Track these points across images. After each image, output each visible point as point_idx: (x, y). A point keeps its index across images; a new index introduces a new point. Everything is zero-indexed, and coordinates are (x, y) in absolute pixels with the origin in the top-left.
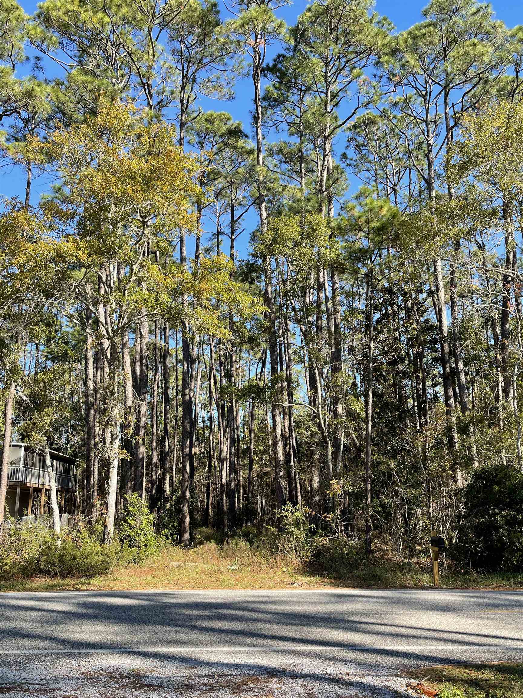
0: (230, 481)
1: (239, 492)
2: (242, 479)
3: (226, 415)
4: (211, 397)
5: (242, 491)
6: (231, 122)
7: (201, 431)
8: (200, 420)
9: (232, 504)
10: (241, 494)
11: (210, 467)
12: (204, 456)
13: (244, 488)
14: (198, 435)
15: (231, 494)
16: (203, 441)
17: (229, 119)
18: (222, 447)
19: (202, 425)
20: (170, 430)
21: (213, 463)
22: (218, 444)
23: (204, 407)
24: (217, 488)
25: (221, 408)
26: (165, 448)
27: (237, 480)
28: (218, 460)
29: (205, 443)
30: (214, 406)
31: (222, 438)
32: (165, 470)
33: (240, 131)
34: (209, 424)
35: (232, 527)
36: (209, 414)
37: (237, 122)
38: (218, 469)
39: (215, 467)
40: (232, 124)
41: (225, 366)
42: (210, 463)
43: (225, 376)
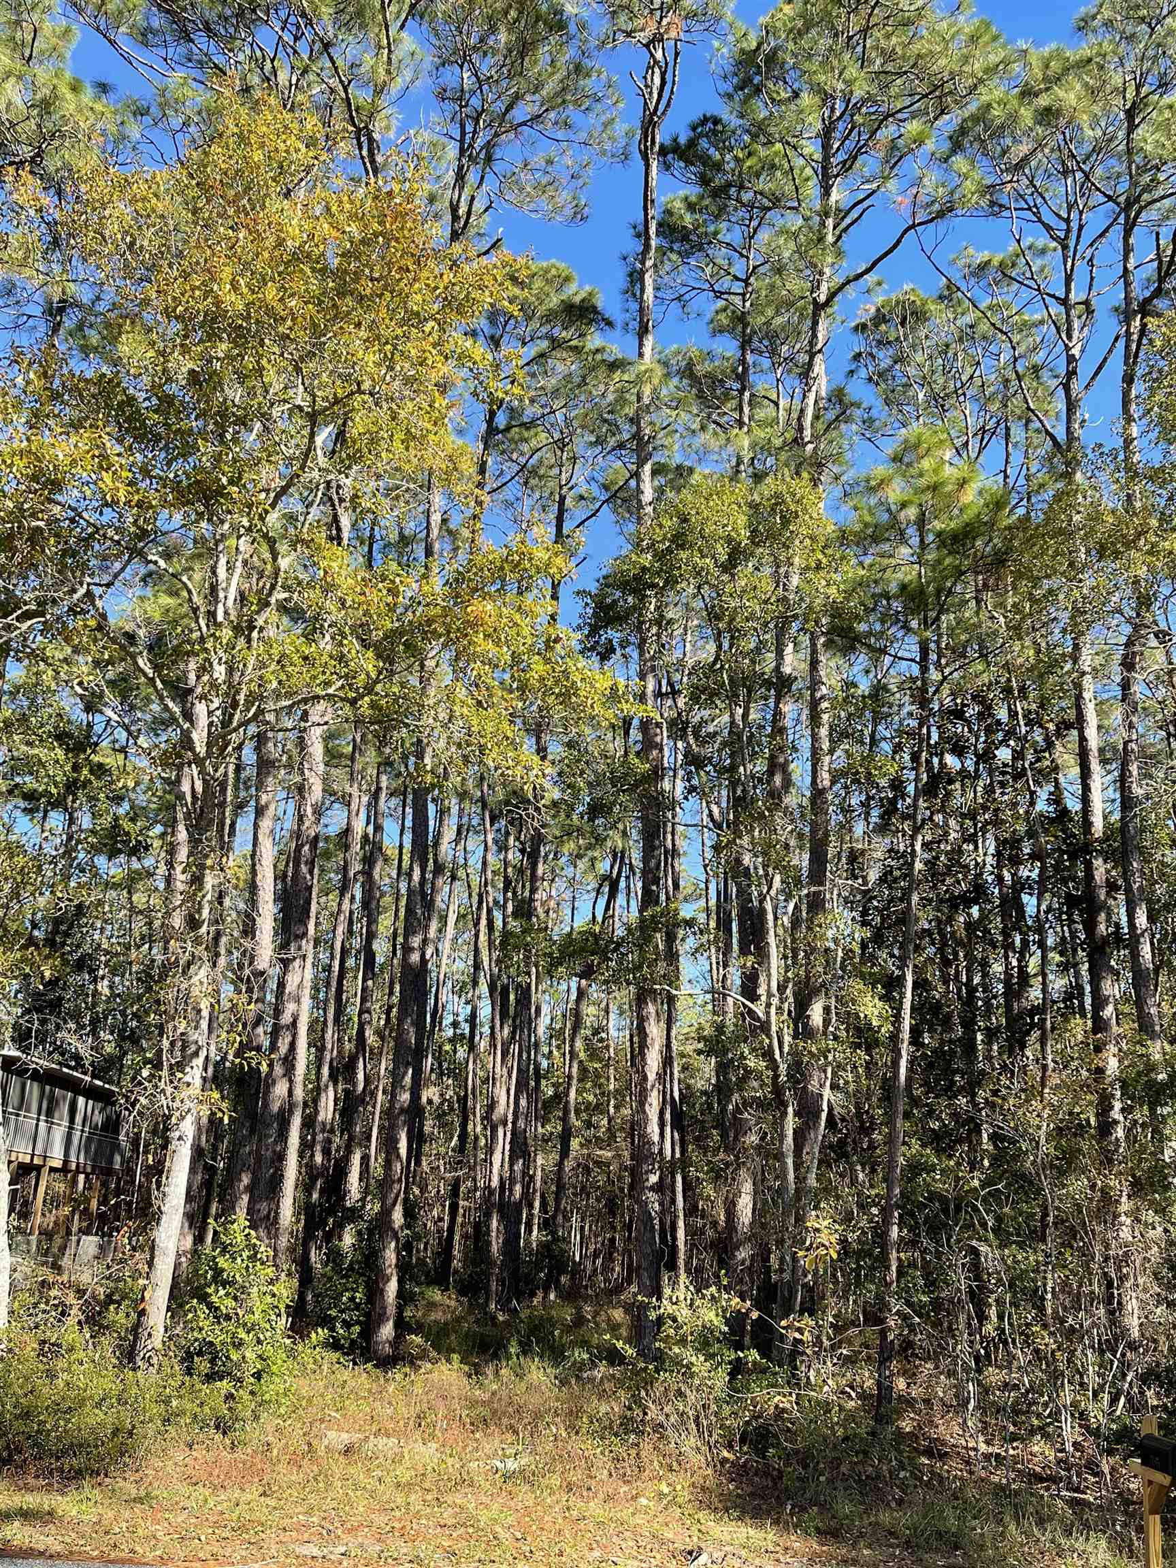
0: (512, 1181)
1: (531, 1206)
2: (539, 1173)
3: (512, 1011)
4: (477, 966)
5: (537, 1204)
6: (572, 288)
7: (447, 1047)
8: (448, 1020)
9: (511, 1239)
10: (536, 1211)
11: (463, 1136)
12: (451, 1109)
13: (543, 1197)
14: (439, 1056)
15: (511, 1214)
16: (451, 1073)
17: (567, 279)
18: (496, 1091)
19: (450, 1033)
20: (371, 1038)
21: (470, 1127)
22: (485, 1081)
23: (460, 990)
24: (476, 1189)
25: (499, 992)
26: (355, 1085)
27: (528, 1179)
28: (482, 1119)
29: (455, 1078)
30: (483, 988)
31: (498, 1070)
32: (351, 1138)
33: (594, 309)
34: (467, 1031)
35: (509, 1301)
36: (469, 1008)
37: (588, 288)
38: (482, 1142)
39: (476, 1138)
40: (576, 291)
41: (514, 893)
42: (464, 1126)
43: (515, 915)
